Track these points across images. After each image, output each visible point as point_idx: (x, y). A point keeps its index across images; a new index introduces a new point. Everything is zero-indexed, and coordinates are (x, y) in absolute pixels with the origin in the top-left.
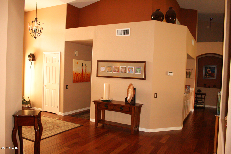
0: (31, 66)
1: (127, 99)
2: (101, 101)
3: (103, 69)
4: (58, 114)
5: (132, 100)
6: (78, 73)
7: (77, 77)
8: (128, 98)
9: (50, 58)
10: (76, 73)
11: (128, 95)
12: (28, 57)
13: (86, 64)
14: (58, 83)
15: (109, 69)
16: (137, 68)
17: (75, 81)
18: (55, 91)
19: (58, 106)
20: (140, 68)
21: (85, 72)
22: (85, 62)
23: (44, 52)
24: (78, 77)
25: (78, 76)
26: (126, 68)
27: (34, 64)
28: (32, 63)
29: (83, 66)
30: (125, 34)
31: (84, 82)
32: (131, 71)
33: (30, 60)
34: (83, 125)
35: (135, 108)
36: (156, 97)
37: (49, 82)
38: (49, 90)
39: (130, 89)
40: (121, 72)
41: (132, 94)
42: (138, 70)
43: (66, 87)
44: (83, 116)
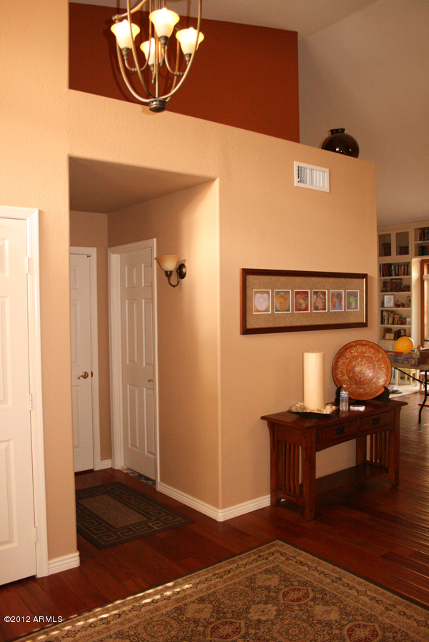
3: (263, 303)
15: (283, 300)
16: (351, 295)
20: (355, 295)
26: (327, 297)
32: (339, 302)
40: (316, 308)
42: (352, 300)
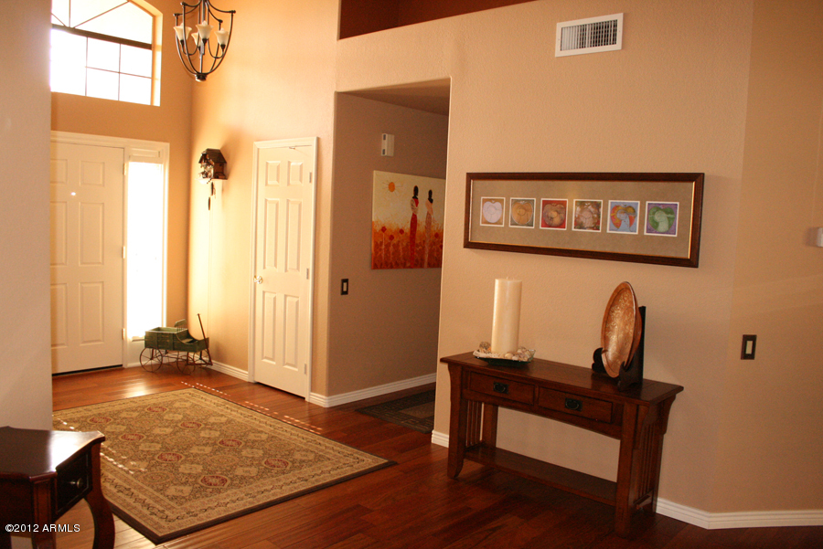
0: (212, 198)
1: (603, 356)
2: (477, 363)
3: (495, 213)
4: (306, 400)
5: (626, 368)
6: (394, 228)
7: (388, 246)
8: (606, 351)
9: (278, 167)
10: (384, 229)
11: (605, 339)
12: (200, 162)
13: (430, 193)
14: (308, 270)
15: (522, 211)
16: (658, 208)
17: (379, 263)
18: (297, 303)
19: (306, 365)
20: (670, 211)
21: (424, 224)
22: (425, 184)
23: (255, 143)
24: (396, 246)
25: (395, 241)
26: (601, 210)
27: (223, 190)
28: (215, 187)
29: (415, 198)
30: (596, 43)
31: (422, 266)
32: (628, 220)
33: (205, 174)
34: (396, 464)
35: (642, 408)
36: (751, 357)
37: (276, 266)
38: (275, 299)
39: (618, 313)
40: (579, 225)
41: (626, 336)
42: (662, 219)
43: (342, 287)
44: (410, 412)
